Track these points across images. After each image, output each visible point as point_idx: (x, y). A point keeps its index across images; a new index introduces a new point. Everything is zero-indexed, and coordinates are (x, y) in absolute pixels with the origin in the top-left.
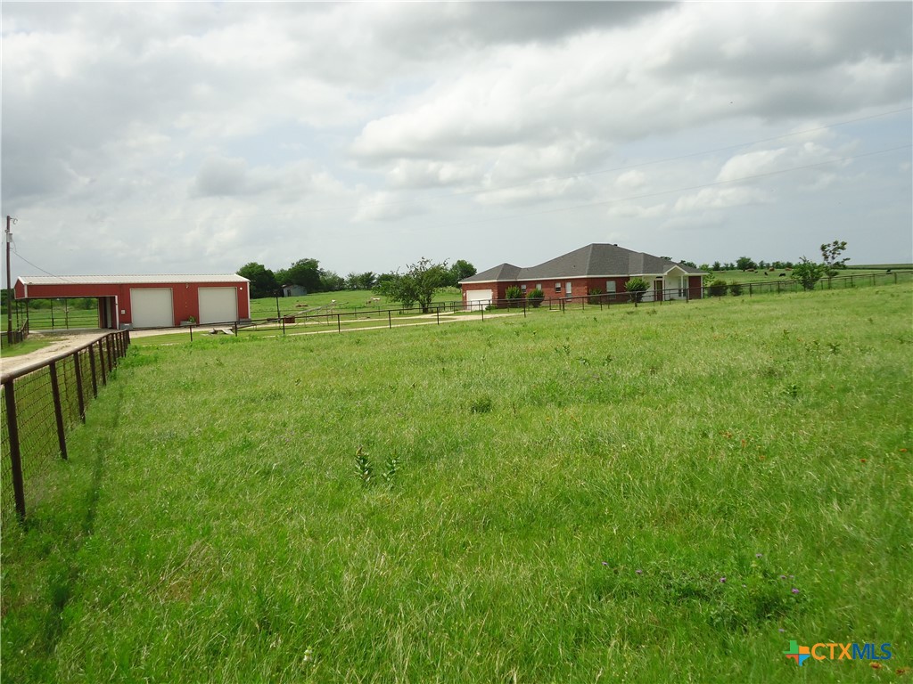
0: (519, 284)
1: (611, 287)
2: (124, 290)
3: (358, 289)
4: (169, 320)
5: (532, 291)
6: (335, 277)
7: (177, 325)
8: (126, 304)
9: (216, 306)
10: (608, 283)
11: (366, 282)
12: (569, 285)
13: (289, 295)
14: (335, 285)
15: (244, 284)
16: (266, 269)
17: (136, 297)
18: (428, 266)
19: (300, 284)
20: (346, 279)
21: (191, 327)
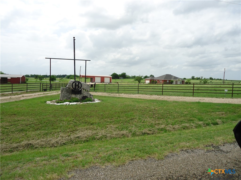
0: (154, 80)
1: (168, 81)
2: (94, 77)
3: (133, 78)
4: (100, 82)
5: (156, 81)
6: (129, 76)
7: (101, 83)
8: (94, 79)
9: (107, 80)
10: (167, 81)
11: (134, 77)
12: (161, 80)
13: (120, 79)
14: (129, 78)
15: (111, 77)
16: (117, 74)
17: (96, 78)
18: (140, 76)
19: (122, 77)
20: (131, 76)
21: (103, 83)
